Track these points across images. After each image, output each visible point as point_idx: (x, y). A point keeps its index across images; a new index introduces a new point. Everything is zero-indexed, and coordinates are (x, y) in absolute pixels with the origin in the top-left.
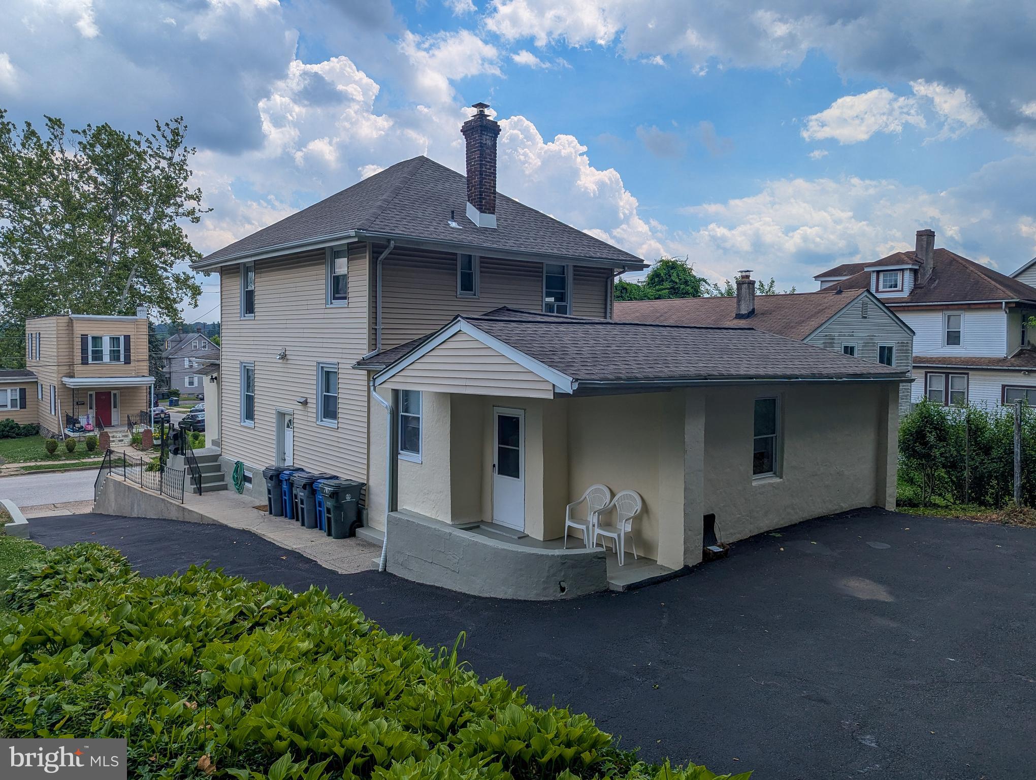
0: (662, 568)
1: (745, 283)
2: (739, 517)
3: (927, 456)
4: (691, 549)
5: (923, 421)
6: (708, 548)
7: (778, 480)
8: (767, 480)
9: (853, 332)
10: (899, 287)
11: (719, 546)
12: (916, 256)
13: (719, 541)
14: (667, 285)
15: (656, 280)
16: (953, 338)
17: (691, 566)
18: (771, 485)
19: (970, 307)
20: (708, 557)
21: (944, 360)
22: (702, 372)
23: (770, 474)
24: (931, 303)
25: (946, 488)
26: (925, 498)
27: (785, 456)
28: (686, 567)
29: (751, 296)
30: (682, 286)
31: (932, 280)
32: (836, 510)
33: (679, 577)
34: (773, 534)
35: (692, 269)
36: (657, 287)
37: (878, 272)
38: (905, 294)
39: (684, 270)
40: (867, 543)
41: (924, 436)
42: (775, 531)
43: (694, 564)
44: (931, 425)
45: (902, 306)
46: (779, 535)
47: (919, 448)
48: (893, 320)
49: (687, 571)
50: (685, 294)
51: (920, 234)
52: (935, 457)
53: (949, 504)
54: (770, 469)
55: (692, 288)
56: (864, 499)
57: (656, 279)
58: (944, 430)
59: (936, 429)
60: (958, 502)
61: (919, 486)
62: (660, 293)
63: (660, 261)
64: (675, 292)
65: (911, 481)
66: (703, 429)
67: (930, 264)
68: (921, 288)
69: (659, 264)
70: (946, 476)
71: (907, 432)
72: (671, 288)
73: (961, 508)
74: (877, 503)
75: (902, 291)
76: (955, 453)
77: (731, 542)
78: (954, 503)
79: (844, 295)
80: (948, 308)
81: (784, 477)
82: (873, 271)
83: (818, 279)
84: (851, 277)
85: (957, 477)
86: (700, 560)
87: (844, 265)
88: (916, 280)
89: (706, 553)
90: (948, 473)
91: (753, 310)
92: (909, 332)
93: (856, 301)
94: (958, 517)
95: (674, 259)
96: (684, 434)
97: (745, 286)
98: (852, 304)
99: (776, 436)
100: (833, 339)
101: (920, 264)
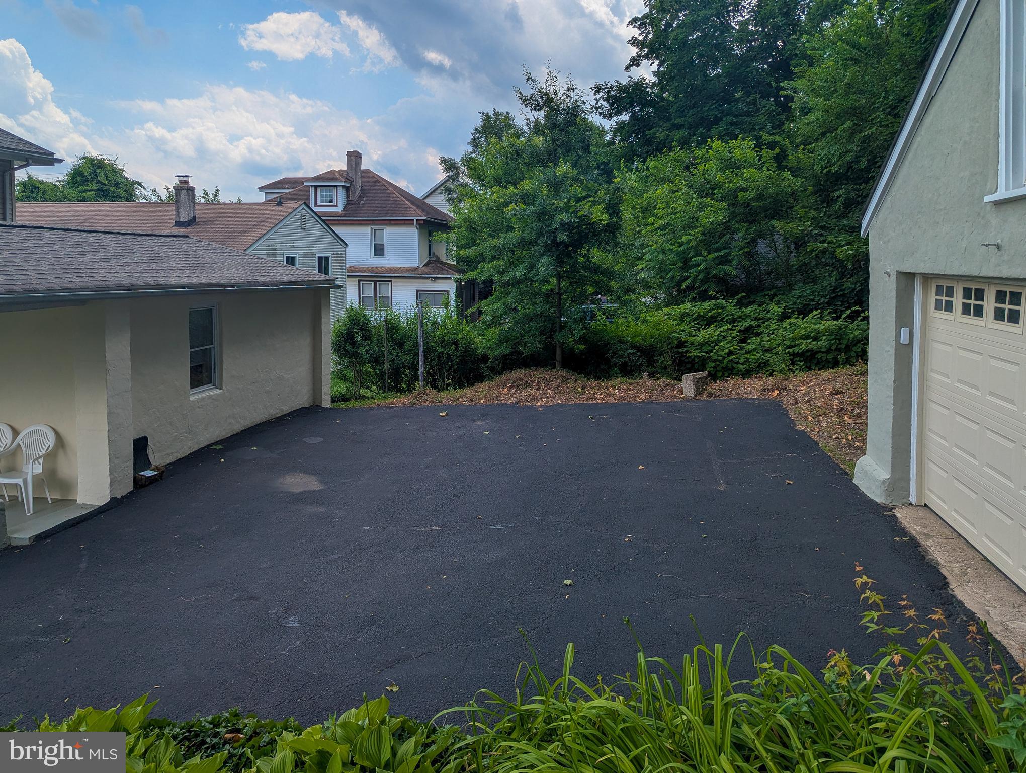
0: (83, 506)
1: (184, 189)
2: (177, 435)
3: (355, 355)
4: (119, 479)
5: (351, 323)
6: (141, 473)
7: (218, 391)
8: (207, 393)
9: (293, 243)
10: (334, 203)
11: (153, 470)
12: (347, 175)
13: (153, 464)
14: (93, 186)
15: (79, 179)
16: (379, 250)
17: (119, 497)
18: (210, 397)
19: (390, 223)
20: (140, 484)
21: (372, 270)
22: (123, 282)
23: (209, 386)
24: (361, 219)
25: (371, 381)
26: (355, 392)
27: (224, 367)
28: (113, 500)
29: (191, 204)
30: (112, 189)
31: (361, 197)
32: (277, 413)
33: (104, 512)
34: (214, 447)
35: (124, 171)
36: (80, 188)
37: (316, 187)
38: (339, 209)
39: (114, 170)
40: (304, 439)
41: (353, 337)
42: (216, 443)
43: (124, 495)
44: (358, 326)
45: (337, 220)
46: (220, 447)
47: (349, 347)
48: (328, 232)
49: (114, 504)
50: (115, 198)
51: (349, 154)
52: (362, 354)
53: (374, 394)
54: (209, 382)
55: (125, 191)
56: (302, 400)
57: (78, 177)
58: (368, 330)
59: (362, 329)
60: (381, 392)
61: (351, 381)
62: (84, 194)
63: (83, 158)
64: (103, 194)
65: (344, 378)
66: (129, 345)
67: (359, 183)
68: (353, 204)
69: (81, 161)
70: (372, 371)
71: (338, 334)
72: (98, 190)
73: (382, 396)
74: (314, 402)
75: (337, 206)
76: (377, 350)
77: (168, 462)
78: (378, 393)
79: (284, 206)
80: (373, 222)
81: (224, 387)
82: (312, 186)
83: (261, 190)
84: (292, 190)
85: (380, 370)
86: (130, 487)
87: (285, 178)
88: (348, 196)
89: (136, 481)
90: (373, 368)
91: (194, 218)
92: (342, 244)
93: (295, 213)
94: (379, 405)
95: (102, 157)
96: (105, 351)
97: (184, 192)
98: (292, 215)
99: (214, 347)
100: (275, 249)
101: (351, 182)
